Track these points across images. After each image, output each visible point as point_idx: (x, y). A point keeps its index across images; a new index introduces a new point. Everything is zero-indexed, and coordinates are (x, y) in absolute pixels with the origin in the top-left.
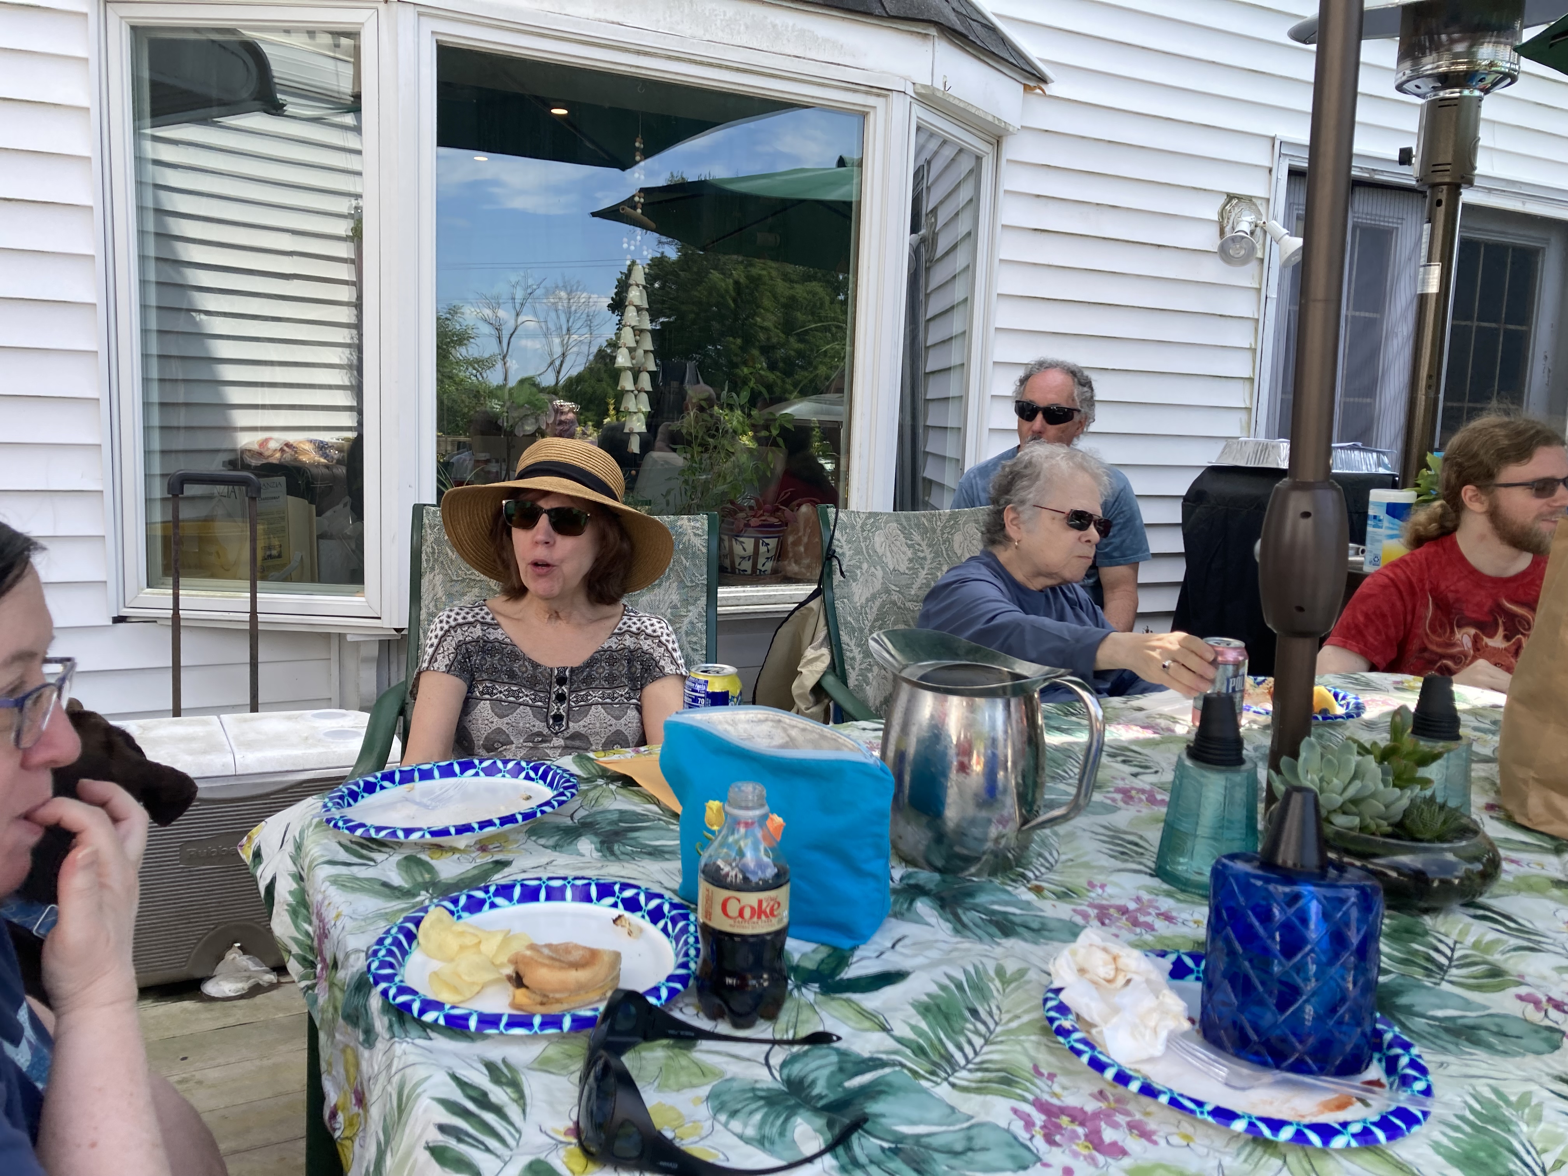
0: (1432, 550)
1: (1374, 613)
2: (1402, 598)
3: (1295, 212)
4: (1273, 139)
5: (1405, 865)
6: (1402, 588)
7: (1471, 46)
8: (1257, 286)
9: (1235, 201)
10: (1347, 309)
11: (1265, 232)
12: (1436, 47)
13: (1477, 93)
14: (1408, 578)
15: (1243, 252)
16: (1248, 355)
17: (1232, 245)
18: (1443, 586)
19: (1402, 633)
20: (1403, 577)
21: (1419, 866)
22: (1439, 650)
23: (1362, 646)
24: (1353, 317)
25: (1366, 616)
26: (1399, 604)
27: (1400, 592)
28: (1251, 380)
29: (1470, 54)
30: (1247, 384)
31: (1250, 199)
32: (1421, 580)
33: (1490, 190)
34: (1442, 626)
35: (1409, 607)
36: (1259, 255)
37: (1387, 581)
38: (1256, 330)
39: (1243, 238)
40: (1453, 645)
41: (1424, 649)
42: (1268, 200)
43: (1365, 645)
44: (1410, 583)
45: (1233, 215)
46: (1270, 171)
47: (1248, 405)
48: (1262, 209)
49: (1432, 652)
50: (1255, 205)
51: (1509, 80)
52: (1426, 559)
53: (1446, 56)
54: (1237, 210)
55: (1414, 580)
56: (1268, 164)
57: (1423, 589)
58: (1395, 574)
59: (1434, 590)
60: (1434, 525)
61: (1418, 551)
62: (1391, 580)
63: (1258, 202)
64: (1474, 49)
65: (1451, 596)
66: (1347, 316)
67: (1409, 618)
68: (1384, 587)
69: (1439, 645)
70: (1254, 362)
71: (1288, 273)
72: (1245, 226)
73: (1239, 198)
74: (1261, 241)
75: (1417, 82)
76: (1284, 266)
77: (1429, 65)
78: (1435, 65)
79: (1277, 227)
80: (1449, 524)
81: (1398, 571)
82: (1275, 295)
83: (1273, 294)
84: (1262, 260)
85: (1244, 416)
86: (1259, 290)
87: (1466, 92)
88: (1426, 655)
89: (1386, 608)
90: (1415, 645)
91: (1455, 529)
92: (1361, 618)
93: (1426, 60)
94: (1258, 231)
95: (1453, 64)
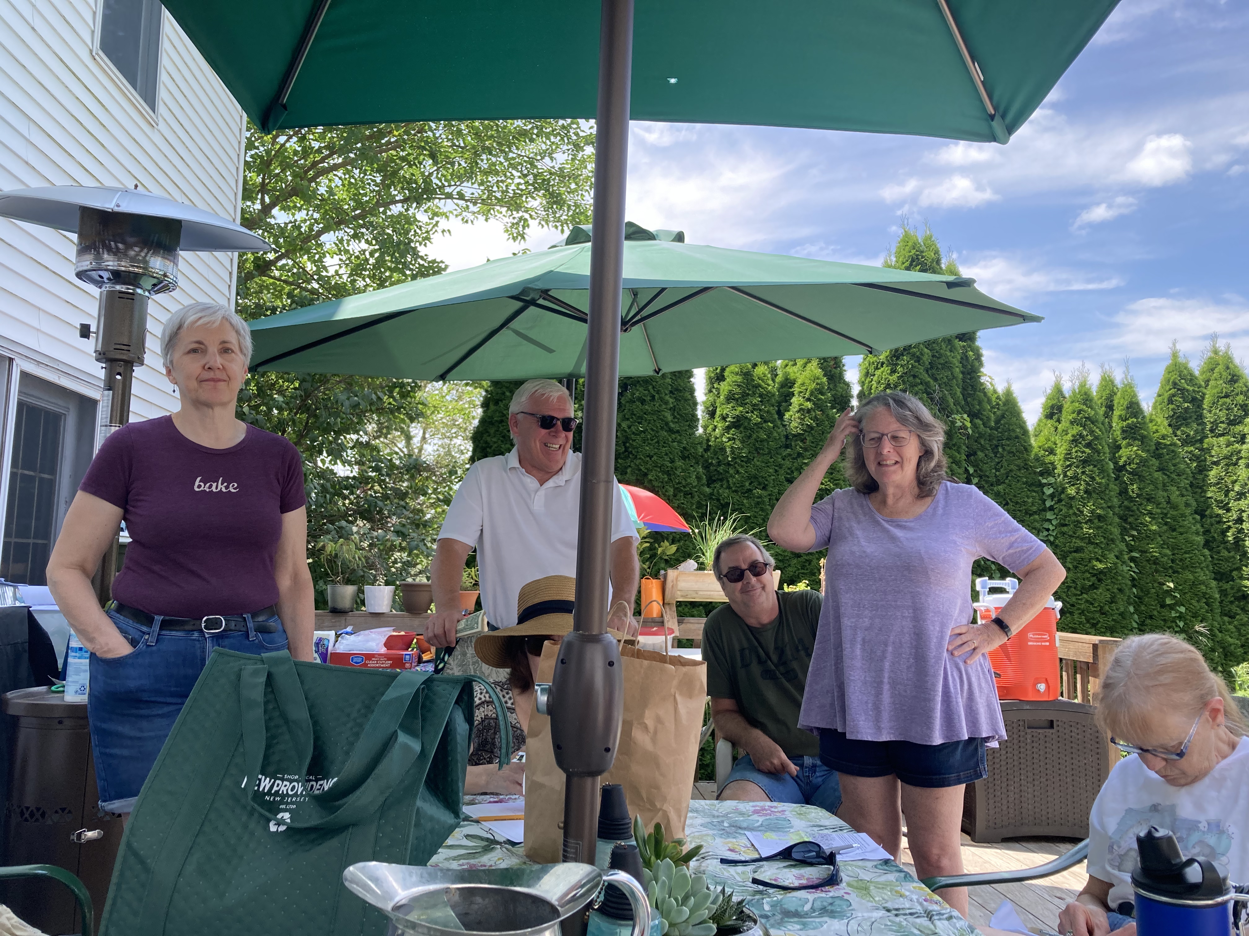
33: (39, 363)
75: (100, 273)
78: (116, 263)
95: (131, 266)
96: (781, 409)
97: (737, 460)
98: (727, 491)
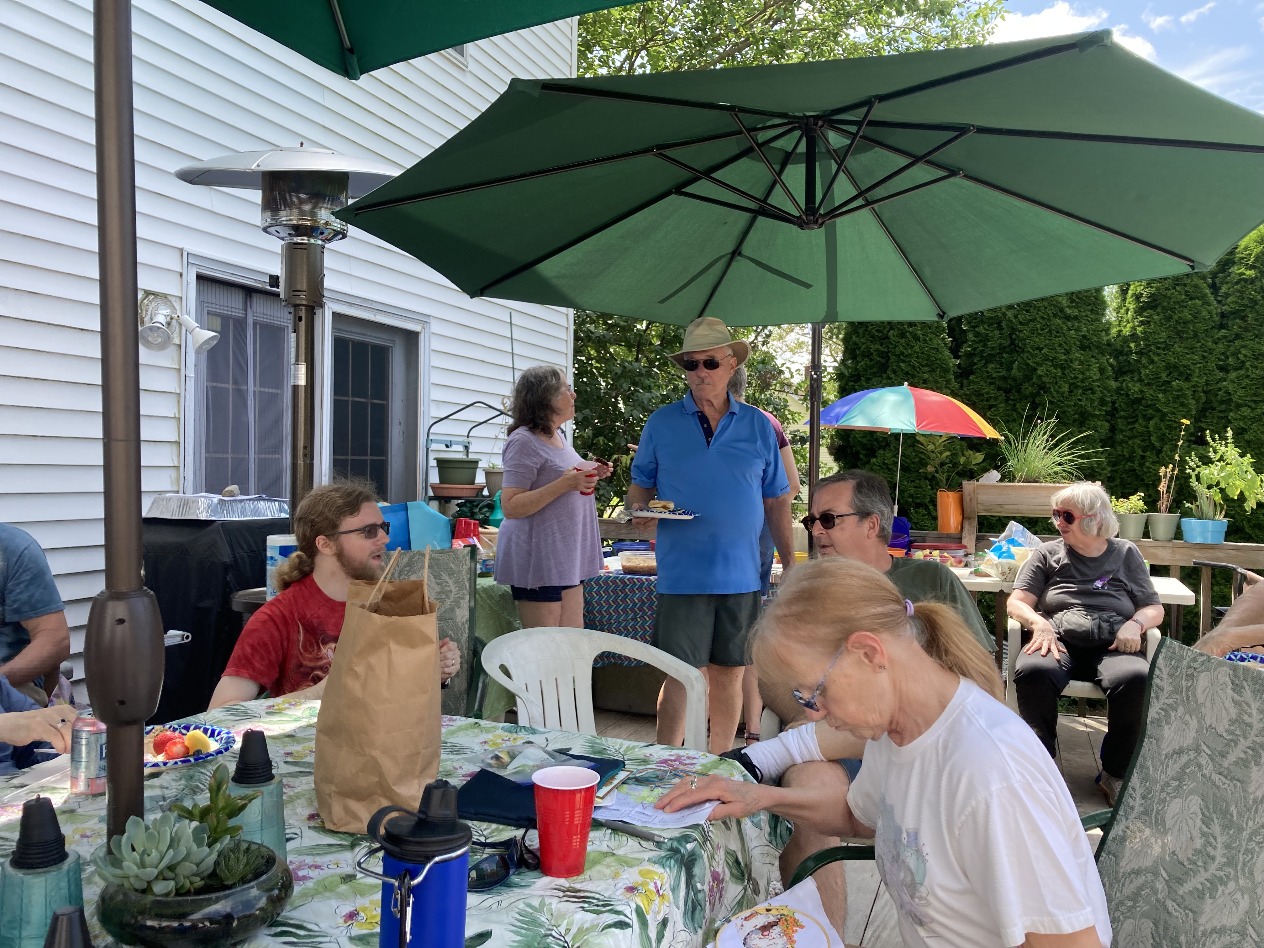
0: (297, 588)
1: (259, 644)
2: (278, 629)
3: (206, 309)
4: (181, 250)
5: (217, 912)
6: (278, 621)
7: (314, 208)
8: (177, 367)
9: (152, 297)
10: (255, 386)
11: (181, 325)
12: (289, 205)
13: (320, 242)
14: (282, 612)
15: (160, 340)
16: (174, 423)
17: (150, 333)
18: (308, 616)
19: (281, 657)
20: (278, 613)
21: (228, 910)
22: (312, 664)
23: (251, 671)
24: (260, 392)
25: (252, 647)
26: (276, 634)
27: (276, 624)
28: (178, 443)
29: (313, 214)
30: (174, 447)
31: (165, 296)
32: (292, 613)
33: (351, 304)
34: (311, 645)
35: (285, 635)
36: (176, 341)
37: (266, 617)
38: (179, 402)
39: (159, 328)
40: (321, 659)
41: (301, 665)
42: (181, 298)
43: (254, 670)
44: (284, 616)
45: (151, 309)
46: (181, 275)
47: (176, 464)
48: (177, 306)
49: (306, 667)
50: (170, 301)
51: (341, 236)
52: (294, 596)
53: (295, 211)
54: (154, 304)
55: (286, 613)
56: (179, 269)
57: (293, 620)
58: (271, 610)
59: (302, 618)
60: (295, 573)
61: (286, 591)
62: (269, 615)
63: (173, 300)
64: (316, 210)
65: (315, 621)
66: (254, 392)
67: (285, 643)
68: (264, 622)
69: (310, 660)
70: (179, 428)
71: (204, 357)
72: (161, 319)
73: (155, 294)
74: (177, 331)
75: (277, 228)
76: (198, 352)
77: (285, 216)
78: (288, 218)
79: (191, 321)
80: (306, 569)
81: (274, 609)
82: (192, 374)
83: (191, 373)
84: (180, 346)
85: (173, 473)
86: (179, 370)
87: (312, 241)
88: (302, 670)
89: (266, 638)
90: (292, 664)
91: (311, 571)
92: (248, 650)
93: (283, 213)
94: (174, 322)
95: (300, 219)
96: (1217, 281)
97: (1153, 348)
98: (1138, 385)
